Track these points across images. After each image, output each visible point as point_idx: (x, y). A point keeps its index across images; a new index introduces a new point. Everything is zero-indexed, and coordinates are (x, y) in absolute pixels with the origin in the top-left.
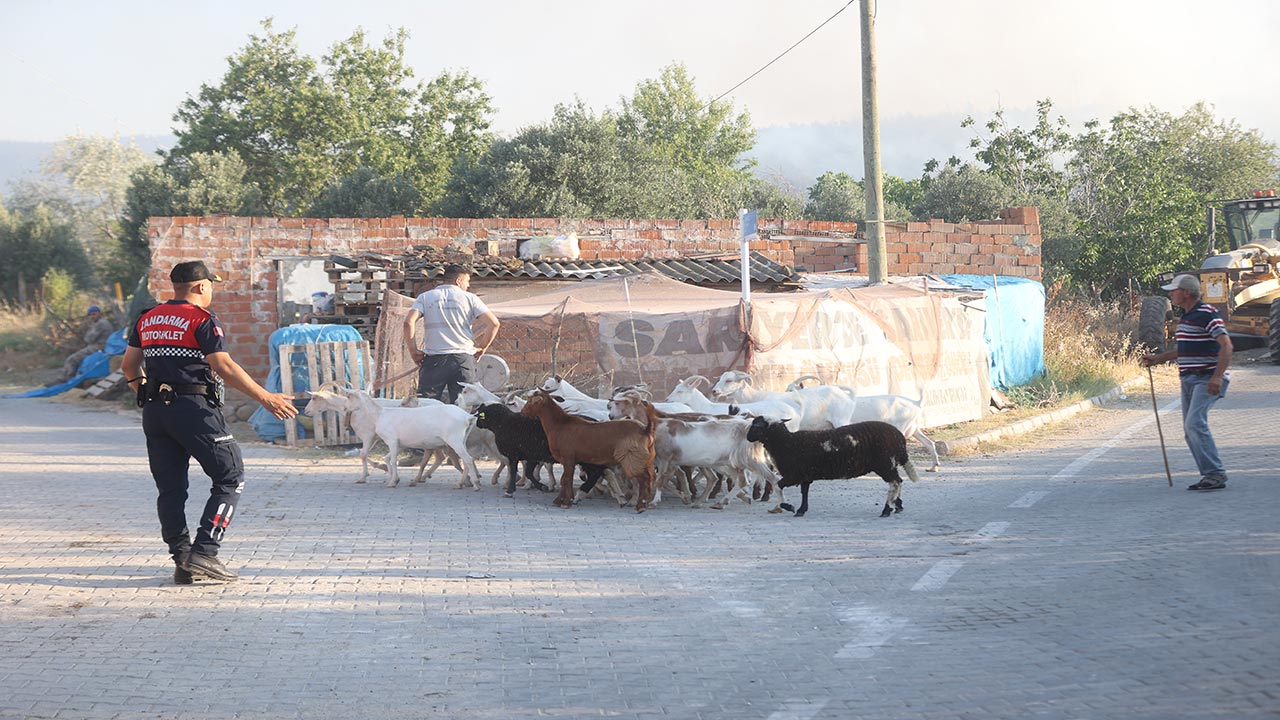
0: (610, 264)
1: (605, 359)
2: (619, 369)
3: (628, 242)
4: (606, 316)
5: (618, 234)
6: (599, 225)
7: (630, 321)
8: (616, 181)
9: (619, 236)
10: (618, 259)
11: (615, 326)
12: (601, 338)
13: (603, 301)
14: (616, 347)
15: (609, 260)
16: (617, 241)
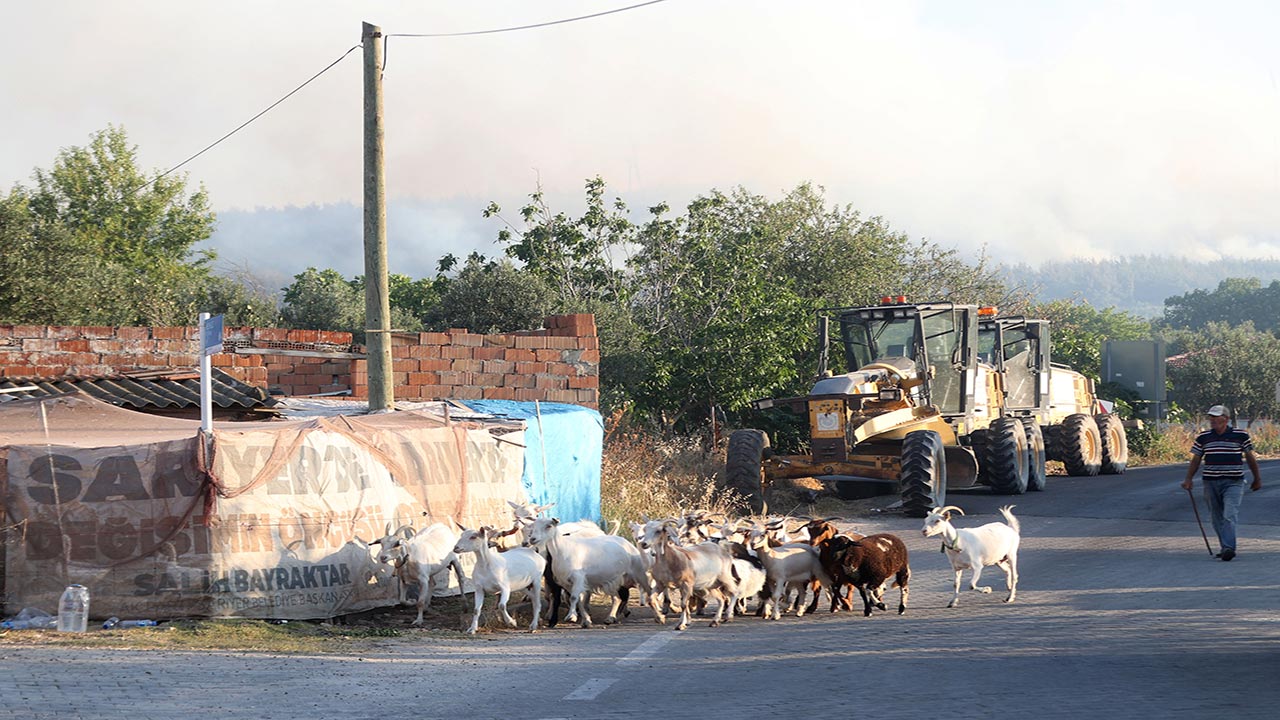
0: (21, 384)
1: (15, 505)
2: (33, 518)
3: (45, 355)
4: (18, 450)
5: (31, 345)
6: (7, 332)
7: (48, 456)
8: (28, 276)
9: (33, 347)
10: (31, 378)
11: (30, 464)
12: (11, 478)
13: (12, 432)
14: (32, 491)
15: (19, 378)
16: (30, 354)
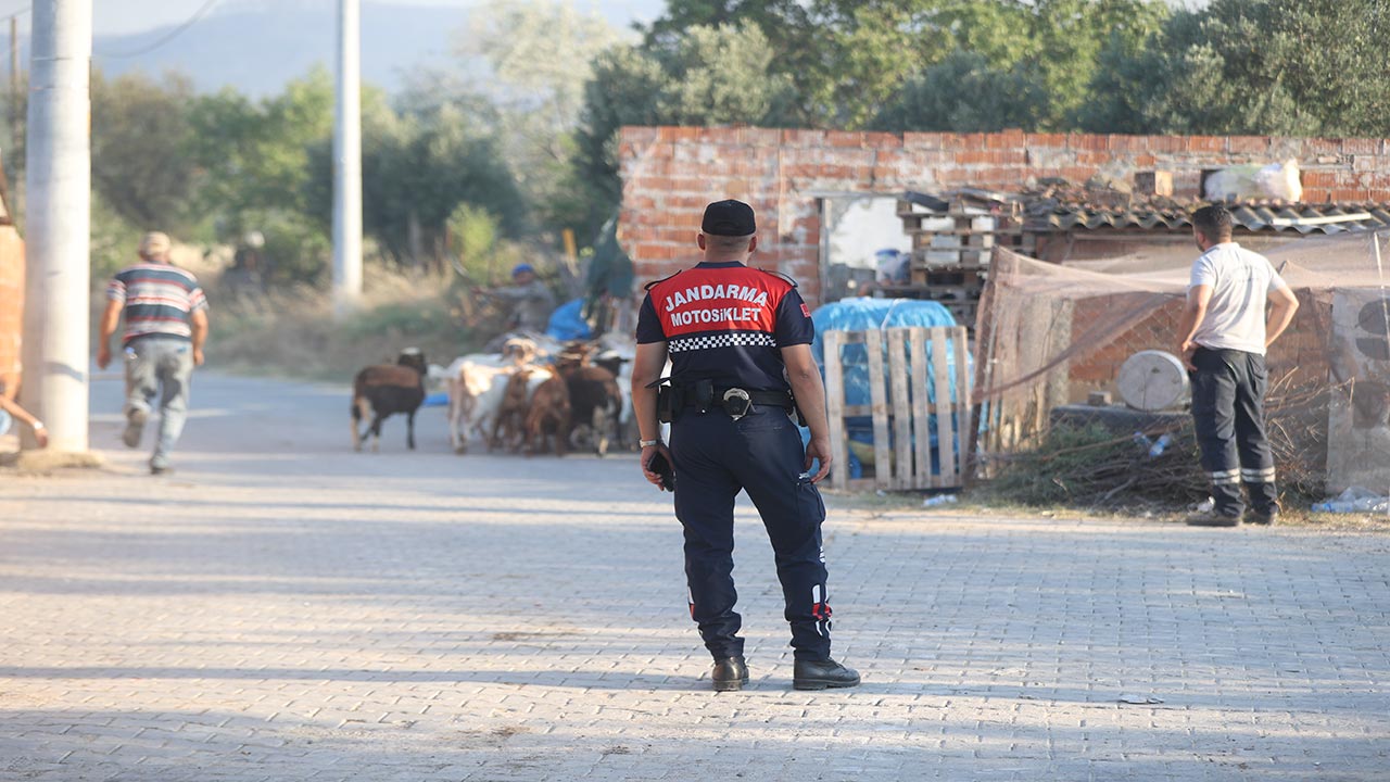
0: (1350, 211)
1: (1340, 361)
2: (1362, 377)
3: (1380, 176)
4: (1345, 293)
5: (1364, 162)
6: (1334, 147)
7: (1381, 301)
8: (1362, 77)
9: (1366, 165)
10: (1363, 203)
11: (1360, 310)
12: (1336, 328)
13: (1340, 270)
14: (1362, 345)
15: (1348, 204)
16: (1361, 174)
